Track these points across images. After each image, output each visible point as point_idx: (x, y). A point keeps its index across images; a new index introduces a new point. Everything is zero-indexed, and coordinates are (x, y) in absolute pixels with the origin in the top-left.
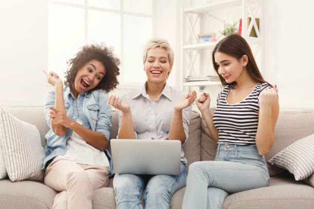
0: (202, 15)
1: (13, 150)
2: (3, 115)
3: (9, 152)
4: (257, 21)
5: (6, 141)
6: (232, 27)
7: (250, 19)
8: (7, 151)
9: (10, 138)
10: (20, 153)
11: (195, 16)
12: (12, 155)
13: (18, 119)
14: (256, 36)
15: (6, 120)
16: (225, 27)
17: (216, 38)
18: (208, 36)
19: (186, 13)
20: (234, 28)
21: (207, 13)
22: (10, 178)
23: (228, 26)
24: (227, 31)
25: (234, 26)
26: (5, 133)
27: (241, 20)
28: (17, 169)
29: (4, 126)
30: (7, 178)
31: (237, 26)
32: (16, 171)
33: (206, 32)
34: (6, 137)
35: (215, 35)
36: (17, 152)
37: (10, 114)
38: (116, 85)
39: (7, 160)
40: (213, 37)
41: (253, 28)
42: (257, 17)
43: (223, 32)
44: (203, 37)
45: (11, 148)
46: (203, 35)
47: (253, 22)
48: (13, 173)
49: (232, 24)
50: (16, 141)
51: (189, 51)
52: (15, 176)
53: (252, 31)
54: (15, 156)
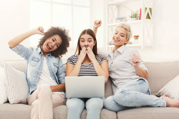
0: (118, 6)
1: (12, 86)
2: (7, 66)
3: (9, 88)
4: (150, 9)
5: (8, 81)
6: (136, 13)
7: (146, 8)
8: (8, 87)
9: (10, 80)
10: (16, 88)
11: (115, 7)
12: (11, 90)
13: (14, 69)
14: (150, 18)
15: (8, 69)
16: (132, 13)
17: (127, 19)
18: (122, 19)
19: (109, 5)
20: (137, 14)
21: (121, 5)
22: (10, 102)
23: (133, 12)
24: (133, 15)
25: (137, 12)
26: (8, 77)
27: (141, 9)
28: (14, 97)
29: (7, 73)
30: (8, 102)
31: (139, 13)
32: (13, 98)
33: (121, 16)
34: (8, 79)
35: (126, 18)
36: (14, 88)
37: (10, 66)
38: (65, 52)
39: (8, 92)
40: (125, 19)
41: (148, 14)
42: (150, 7)
43: (130, 16)
44: (119, 19)
45: (11, 85)
46: (119, 18)
47: (148, 10)
48: (12, 100)
49: (136, 11)
50: (13, 81)
51: (111, 27)
52: (13, 101)
53: (147, 15)
54: (13, 90)
